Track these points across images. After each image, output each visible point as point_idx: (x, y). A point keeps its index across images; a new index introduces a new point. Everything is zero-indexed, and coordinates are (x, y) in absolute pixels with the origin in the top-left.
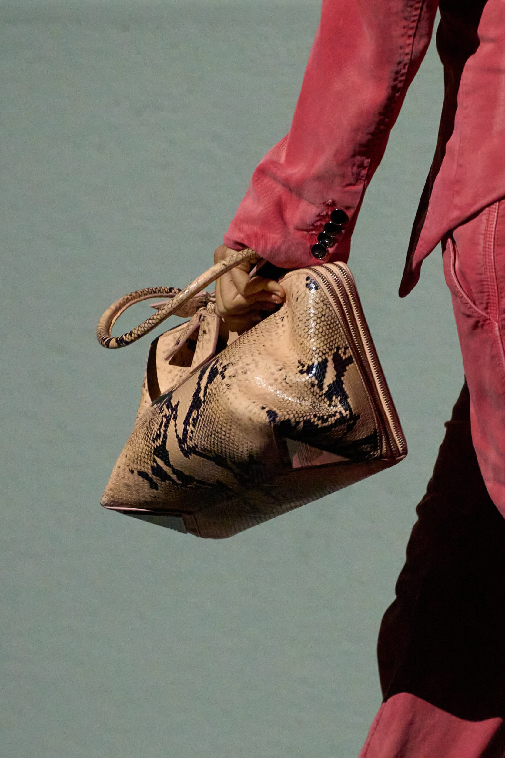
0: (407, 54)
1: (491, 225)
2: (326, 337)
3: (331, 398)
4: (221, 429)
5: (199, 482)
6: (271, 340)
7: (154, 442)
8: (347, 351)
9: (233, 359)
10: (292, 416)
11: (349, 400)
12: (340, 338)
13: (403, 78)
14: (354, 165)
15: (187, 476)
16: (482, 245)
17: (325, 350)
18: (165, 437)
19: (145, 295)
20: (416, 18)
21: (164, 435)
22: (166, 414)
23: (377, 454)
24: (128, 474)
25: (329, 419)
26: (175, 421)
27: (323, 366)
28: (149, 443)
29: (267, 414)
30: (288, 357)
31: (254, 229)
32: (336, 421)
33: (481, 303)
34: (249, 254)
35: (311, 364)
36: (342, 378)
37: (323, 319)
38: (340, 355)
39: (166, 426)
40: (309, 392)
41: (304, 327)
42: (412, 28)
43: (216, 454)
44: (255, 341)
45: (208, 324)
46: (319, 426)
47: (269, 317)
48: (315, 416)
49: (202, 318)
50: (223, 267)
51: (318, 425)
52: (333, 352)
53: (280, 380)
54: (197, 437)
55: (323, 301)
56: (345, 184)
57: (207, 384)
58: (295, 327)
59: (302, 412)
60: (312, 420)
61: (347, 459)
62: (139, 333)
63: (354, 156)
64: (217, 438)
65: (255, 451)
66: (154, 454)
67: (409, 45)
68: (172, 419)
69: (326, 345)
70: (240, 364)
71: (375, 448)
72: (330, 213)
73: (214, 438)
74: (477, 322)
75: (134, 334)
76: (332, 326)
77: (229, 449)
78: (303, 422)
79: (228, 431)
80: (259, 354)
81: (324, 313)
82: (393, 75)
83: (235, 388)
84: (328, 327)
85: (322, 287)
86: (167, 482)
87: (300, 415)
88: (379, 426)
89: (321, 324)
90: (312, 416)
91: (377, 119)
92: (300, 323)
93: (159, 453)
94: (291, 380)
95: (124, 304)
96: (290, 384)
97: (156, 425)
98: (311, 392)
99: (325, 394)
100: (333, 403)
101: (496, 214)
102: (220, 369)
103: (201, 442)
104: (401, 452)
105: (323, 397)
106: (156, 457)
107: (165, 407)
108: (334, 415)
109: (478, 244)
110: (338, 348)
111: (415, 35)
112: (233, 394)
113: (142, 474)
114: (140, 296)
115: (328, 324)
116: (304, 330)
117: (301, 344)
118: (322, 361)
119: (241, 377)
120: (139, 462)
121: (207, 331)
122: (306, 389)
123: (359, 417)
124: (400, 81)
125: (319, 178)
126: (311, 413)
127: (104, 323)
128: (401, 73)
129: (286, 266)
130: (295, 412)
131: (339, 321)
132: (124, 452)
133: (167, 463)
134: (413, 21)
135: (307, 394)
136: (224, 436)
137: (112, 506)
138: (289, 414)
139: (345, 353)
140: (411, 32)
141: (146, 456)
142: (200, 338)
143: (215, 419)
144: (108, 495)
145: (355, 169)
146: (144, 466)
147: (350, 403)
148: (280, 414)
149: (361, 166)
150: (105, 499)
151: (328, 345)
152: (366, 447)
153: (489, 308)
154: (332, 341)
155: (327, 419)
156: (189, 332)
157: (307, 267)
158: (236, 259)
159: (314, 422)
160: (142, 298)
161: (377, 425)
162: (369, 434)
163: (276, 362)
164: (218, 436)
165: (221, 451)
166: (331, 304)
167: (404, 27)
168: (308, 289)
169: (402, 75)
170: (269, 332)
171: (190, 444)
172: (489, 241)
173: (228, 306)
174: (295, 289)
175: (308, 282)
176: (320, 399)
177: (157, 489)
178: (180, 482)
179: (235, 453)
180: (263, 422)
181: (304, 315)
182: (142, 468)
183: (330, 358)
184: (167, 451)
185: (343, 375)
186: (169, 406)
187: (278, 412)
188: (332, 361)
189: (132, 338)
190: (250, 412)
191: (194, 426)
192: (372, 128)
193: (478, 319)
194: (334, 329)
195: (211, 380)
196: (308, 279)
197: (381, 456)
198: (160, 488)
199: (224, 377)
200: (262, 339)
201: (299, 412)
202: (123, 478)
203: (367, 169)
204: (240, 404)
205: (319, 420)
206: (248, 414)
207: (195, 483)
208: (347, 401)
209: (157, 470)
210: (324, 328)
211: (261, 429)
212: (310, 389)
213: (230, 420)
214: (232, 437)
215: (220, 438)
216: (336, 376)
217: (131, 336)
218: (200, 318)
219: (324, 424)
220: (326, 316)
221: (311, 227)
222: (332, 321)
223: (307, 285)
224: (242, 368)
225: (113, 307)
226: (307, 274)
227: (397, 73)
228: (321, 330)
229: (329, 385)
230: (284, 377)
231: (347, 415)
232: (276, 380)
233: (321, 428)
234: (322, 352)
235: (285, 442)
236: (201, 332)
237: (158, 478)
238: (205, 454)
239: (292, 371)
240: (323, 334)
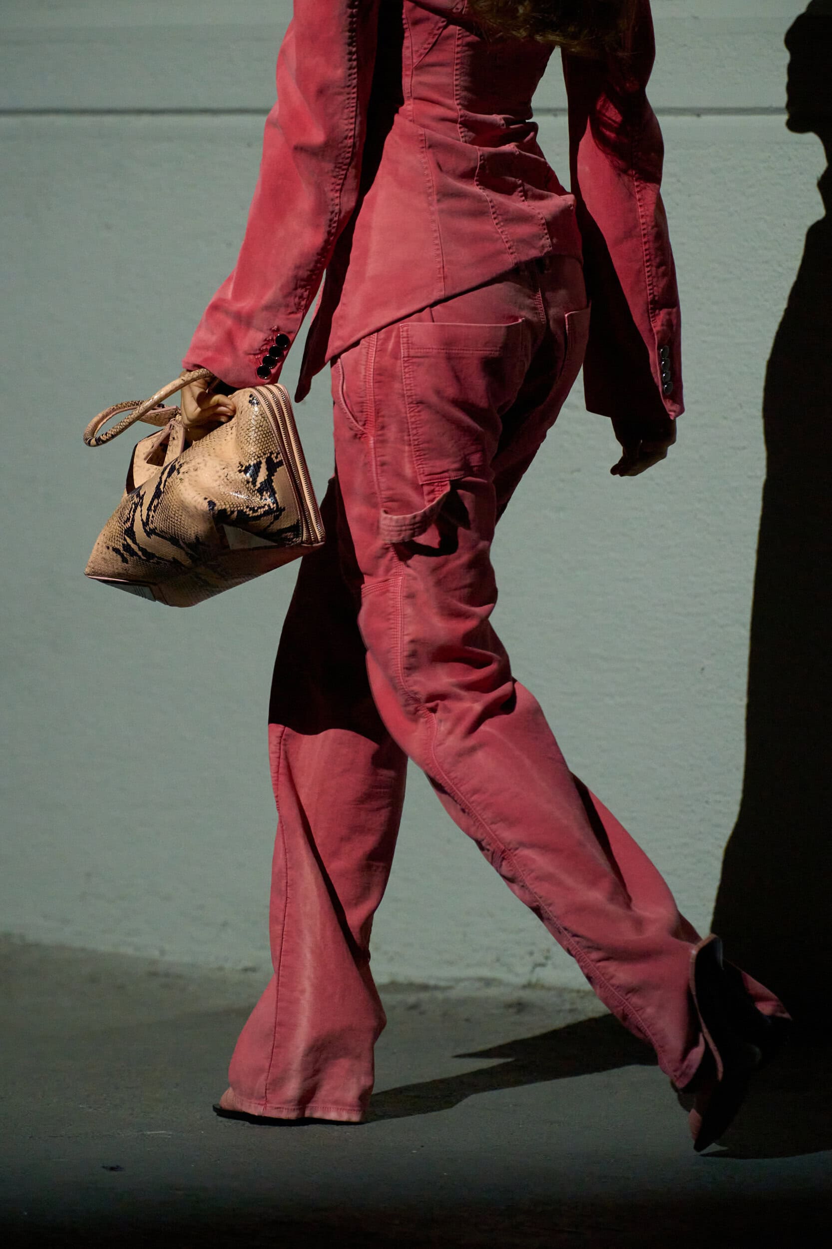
0: (337, 205)
1: (371, 357)
2: (262, 444)
3: (263, 493)
4: (174, 515)
5: (159, 558)
6: (220, 444)
7: (125, 524)
8: (279, 456)
9: (188, 459)
10: (228, 506)
11: (276, 495)
12: (273, 445)
13: (335, 225)
14: (296, 296)
15: (149, 553)
16: (363, 373)
17: (260, 454)
18: (133, 520)
19: (129, 406)
20: (343, 177)
21: (132, 519)
22: (135, 502)
23: (299, 540)
24: (105, 550)
25: (259, 510)
26: (141, 507)
27: (258, 466)
28: (122, 525)
29: (208, 504)
30: (232, 459)
31: (209, 354)
32: (264, 512)
33: (361, 421)
34: (204, 372)
35: (248, 465)
36: (272, 478)
37: (260, 429)
38: (272, 459)
39: (134, 512)
40: (245, 488)
41: (245, 435)
42: (338, 185)
43: (170, 535)
44: (207, 445)
45: (177, 432)
46: (250, 516)
47: (222, 426)
48: (247, 507)
49: (172, 427)
50: (182, 382)
51: (249, 514)
52: (266, 456)
53: (223, 477)
54: (156, 521)
55: (261, 415)
56: (289, 311)
57: (167, 478)
58: (238, 435)
59: (237, 503)
60: (245, 511)
61: (274, 544)
62: (113, 433)
63: (296, 289)
64: (171, 522)
65: (200, 534)
66: (125, 534)
67: (337, 197)
68: (139, 506)
69: (261, 450)
70: (193, 463)
71: (297, 536)
72: (275, 338)
73: (169, 522)
74: (356, 435)
75: (109, 434)
76: (267, 435)
77: (181, 532)
78: (236, 512)
79: (180, 517)
80: (209, 455)
81: (261, 424)
82: (328, 222)
83: (186, 482)
84: (264, 436)
85: (262, 403)
86: (135, 557)
87: (235, 506)
88: (301, 518)
89: (259, 433)
90: (245, 507)
91: (315, 258)
92: (242, 432)
93: (128, 533)
94: (231, 477)
95: (110, 413)
96: (230, 480)
97: (127, 510)
98: (246, 488)
99: (257, 490)
100: (264, 497)
101: (375, 349)
102: (177, 467)
103: (159, 525)
104: (320, 540)
105: (256, 492)
106: (126, 536)
107: (135, 497)
108: (263, 507)
109: (361, 373)
110: (271, 453)
111: (341, 190)
112: (184, 486)
113: (116, 550)
114: (125, 407)
115: (264, 434)
116: (245, 437)
117: (242, 449)
118: (257, 463)
119: (193, 473)
120: (113, 540)
121: (176, 438)
122: (242, 485)
123: (284, 509)
124: (334, 227)
125: (267, 308)
126: (244, 505)
127: (91, 427)
128: (334, 220)
129: (236, 386)
130: (230, 503)
131: (274, 432)
132: (103, 532)
133: (134, 542)
134: (340, 179)
135: (243, 489)
136: (177, 520)
137: (93, 575)
138: (226, 505)
139: (276, 457)
140: (338, 187)
141: (119, 536)
142: (170, 443)
143: (170, 507)
144: (90, 566)
145: (297, 300)
146: (117, 544)
147: (277, 498)
148: (218, 504)
149: (301, 297)
150: (87, 570)
151: (263, 451)
152: (290, 535)
153: (367, 424)
154: (267, 447)
155: (257, 510)
156: (161, 438)
157: (253, 387)
158: (193, 376)
159: (246, 512)
160: (126, 409)
161: (299, 517)
162: (293, 524)
163: (221, 463)
164: (172, 521)
165: (175, 533)
166: (268, 417)
167: (333, 184)
168: (250, 405)
169: (335, 222)
170: (220, 438)
171: (151, 526)
172: (369, 371)
173: (191, 417)
174: (240, 404)
175: (251, 399)
176: (253, 494)
177: (127, 563)
178: (145, 558)
179: (186, 536)
180: (205, 510)
181: (246, 425)
182: (116, 545)
183: (264, 461)
184: (134, 532)
185: (273, 475)
186: (138, 495)
187: (216, 502)
188: (265, 464)
189: (108, 438)
190: (195, 501)
191: (154, 511)
192: (312, 266)
193: (357, 432)
194: (269, 438)
195: (169, 475)
196: (251, 396)
197: (302, 542)
198: (129, 562)
199: (179, 473)
200: (213, 443)
201: (234, 503)
202: (101, 553)
203: (306, 300)
204: (189, 494)
205: (250, 510)
206: (194, 503)
207: (156, 559)
208: (275, 496)
209: (127, 547)
210: (261, 437)
211: (203, 515)
212: (246, 485)
213: (181, 508)
214: (182, 522)
215: (174, 522)
216: (267, 476)
217: (106, 436)
218: (171, 427)
219: (254, 514)
220: (263, 426)
221: (258, 352)
222: (268, 431)
223: (250, 402)
224: (194, 466)
225: (100, 415)
226: (251, 392)
227: (331, 220)
228: (258, 438)
229: (261, 483)
230: (226, 474)
231: (274, 508)
232: (220, 477)
233: (252, 517)
234: (257, 455)
235: (222, 527)
236: (171, 439)
237: (128, 554)
238: (162, 535)
239: (233, 470)
240: (260, 441)
